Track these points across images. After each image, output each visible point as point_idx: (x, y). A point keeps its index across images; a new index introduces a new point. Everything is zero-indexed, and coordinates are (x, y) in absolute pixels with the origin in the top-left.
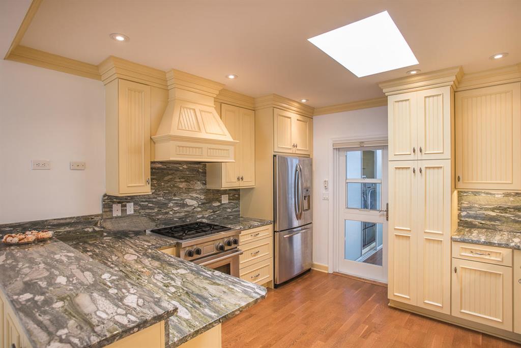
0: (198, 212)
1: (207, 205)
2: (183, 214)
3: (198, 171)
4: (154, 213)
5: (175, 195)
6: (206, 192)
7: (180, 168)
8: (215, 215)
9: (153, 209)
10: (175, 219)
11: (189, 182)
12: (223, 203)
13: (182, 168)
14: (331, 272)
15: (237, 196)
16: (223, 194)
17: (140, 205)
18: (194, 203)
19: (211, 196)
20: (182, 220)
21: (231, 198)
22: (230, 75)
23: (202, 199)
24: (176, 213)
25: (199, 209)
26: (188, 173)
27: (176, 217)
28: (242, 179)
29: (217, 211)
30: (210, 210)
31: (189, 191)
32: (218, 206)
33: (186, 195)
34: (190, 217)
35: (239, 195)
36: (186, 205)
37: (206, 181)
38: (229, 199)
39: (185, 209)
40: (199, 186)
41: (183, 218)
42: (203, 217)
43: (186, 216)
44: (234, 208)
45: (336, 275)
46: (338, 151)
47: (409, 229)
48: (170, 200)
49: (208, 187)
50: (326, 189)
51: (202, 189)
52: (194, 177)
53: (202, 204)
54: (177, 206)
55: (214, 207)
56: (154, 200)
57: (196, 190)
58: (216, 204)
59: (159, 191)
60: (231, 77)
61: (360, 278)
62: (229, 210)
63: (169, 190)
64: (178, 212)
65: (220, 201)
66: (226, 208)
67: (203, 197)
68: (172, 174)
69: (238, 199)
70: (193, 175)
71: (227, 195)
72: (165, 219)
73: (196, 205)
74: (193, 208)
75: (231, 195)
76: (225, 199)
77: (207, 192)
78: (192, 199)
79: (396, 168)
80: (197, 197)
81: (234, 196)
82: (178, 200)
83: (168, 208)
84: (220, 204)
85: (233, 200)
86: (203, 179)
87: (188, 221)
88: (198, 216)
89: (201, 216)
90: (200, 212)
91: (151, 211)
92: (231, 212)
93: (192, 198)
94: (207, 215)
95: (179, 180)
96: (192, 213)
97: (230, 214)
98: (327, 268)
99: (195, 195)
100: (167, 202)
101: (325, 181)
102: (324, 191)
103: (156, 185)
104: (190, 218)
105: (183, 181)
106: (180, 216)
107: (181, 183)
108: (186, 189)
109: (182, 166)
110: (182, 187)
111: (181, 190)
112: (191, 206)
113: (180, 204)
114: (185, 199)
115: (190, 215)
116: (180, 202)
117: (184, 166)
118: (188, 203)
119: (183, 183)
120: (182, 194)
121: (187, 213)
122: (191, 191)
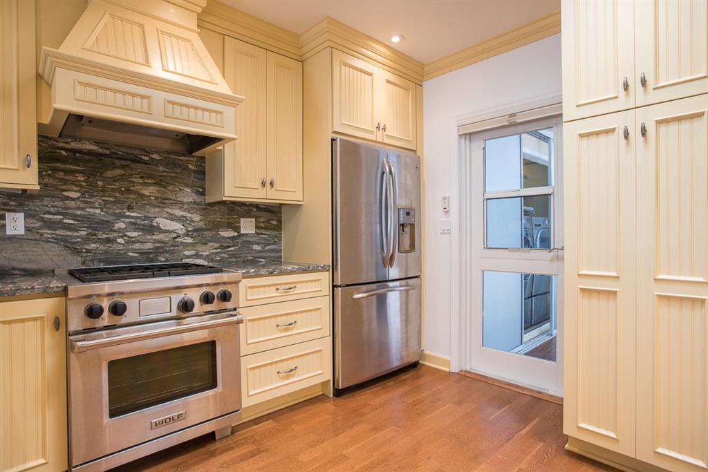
0: (186, 245)
1: (206, 233)
2: (150, 246)
3: (187, 168)
4: (78, 237)
5: (130, 208)
6: (204, 209)
7: (143, 157)
8: (224, 253)
9: (77, 231)
10: (131, 254)
11: (165, 187)
12: (242, 232)
13: (148, 158)
14: (455, 369)
15: (275, 223)
16: (243, 217)
17: (42, 220)
18: (177, 227)
19: (216, 217)
20: (148, 258)
21: (262, 225)
23: (194, 222)
24: (133, 242)
25: (189, 240)
26: (161, 168)
27: (134, 251)
28: (272, 184)
29: (230, 247)
30: (213, 244)
31: (163, 203)
32: (233, 238)
33: (158, 209)
34: (166, 252)
35: (280, 222)
36: (161, 231)
37: (204, 188)
38: (257, 227)
39: (154, 237)
40: (187, 196)
41: (151, 253)
42: (197, 256)
43: (157, 252)
44: (269, 244)
45: (465, 377)
46: (468, 142)
47: (614, 274)
48: (120, 216)
49: (210, 198)
50: (447, 212)
51: (195, 203)
52: (177, 177)
53: (195, 230)
54: (136, 230)
55: (224, 238)
56: (79, 213)
57: (182, 203)
58: (231, 233)
59: (92, 196)
61: (510, 384)
62: (256, 247)
63: (116, 197)
64: (138, 242)
65: (237, 229)
66: (250, 243)
67: (197, 218)
68: (123, 167)
69: (278, 228)
70: (173, 175)
71: (254, 219)
72: (106, 252)
73: (180, 232)
74: (175, 235)
75: (262, 220)
76: (248, 226)
77: (207, 209)
78: (172, 220)
79: (581, 136)
80: (184, 217)
81: (268, 221)
82: (136, 218)
83: (114, 231)
84: (236, 234)
85: (266, 229)
86: (199, 184)
87: (163, 259)
88: (187, 253)
89: (193, 252)
90: (192, 245)
91: (70, 233)
92: (261, 251)
93: (172, 218)
94: (207, 253)
95: (141, 181)
96: (172, 246)
97: (261, 255)
98: (447, 363)
99: (178, 212)
100: (111, 218)
101: (444, 198)
103: (83, 184)
104: (167, 255)
105: (149, 183)
106: (143, 249)
107: (145, 187)
108: (156, 198)
109: (147, 154)
110: (148, 194)
111: (145, 200)
112: (169, 231)
113: (143, 225)
114: (156, 218)
115: (168, 249)
116: (143, 223)
117: (153, 154)
118: (161, 226)
119: (151, 188)
120: (147, 207)
121: (159, 245)
122: (170, 203)
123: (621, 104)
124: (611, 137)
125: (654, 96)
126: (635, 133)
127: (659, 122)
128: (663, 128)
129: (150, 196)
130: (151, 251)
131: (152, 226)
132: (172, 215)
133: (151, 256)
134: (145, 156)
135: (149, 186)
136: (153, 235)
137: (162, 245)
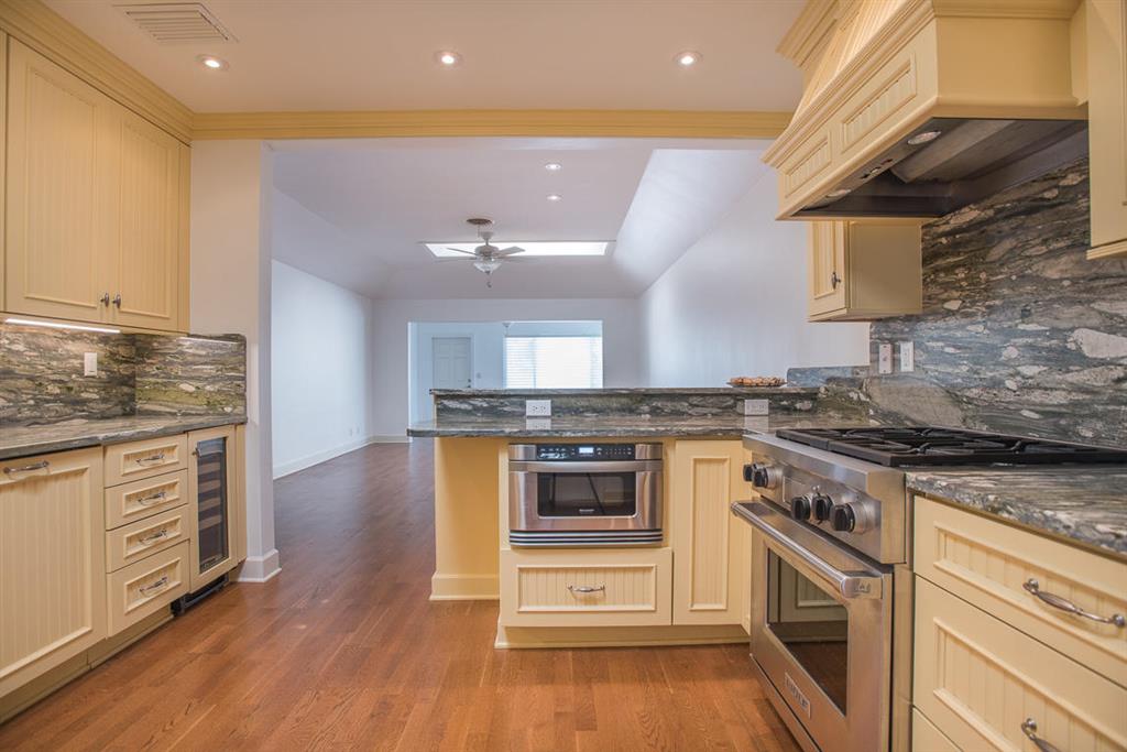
2: (1059, 398)
4: (957, 376)
5: (1025, 314)
7: (1047, 195)
9: (957, 365)
10: (1026, 413)
13: (1056, 192)
17: (926, 350)
20: (1056, 424)
24: (1031, 388)
27: (1032, 406)
33: (1078, 308)
34: (1095, 415)
39: (1071, 377)
41: (1061, 415)
43: (1076, 411)
48: (1011, 333)
54: (1035, 361)
56: (959, 334)
59: (973, 303)
63: (1004, 297)
64: (1038, 387)
68: (1013, 233)
72: (991, 406)
78: (1112, 330)
82: (1037, 334)
83: (1004, 364)
91: (950, 370)
93: (1111, 325)
95: (1044, 249)
96: (1113, 400)
100: (996, 340)
103: (964, 284)
104: (1099, 425)
105: (1061, 248)
106: (1047, 405)
107: (1052, 261)
108: (1074, 281)
109: (1054, 183)
110: (1056, 276)
111: (1050, 291)
112: (1103, 363)
113: (1050, 349)
114: (1072, 330)
115: (1100, 408)
116: (1048, 344)
117: (1064, 177)
118: (1086, 350)
119: (1064, 259)
120: (1056, 306)
121: (1080, 397)
122: (1107, 286)
129: (1061, 280)
130: (1064, 410)
131: (1065, 350)
132: (1111, 317)
133: (1063, 422)
134: (1049, 189)
135: (1057, 257)
136: (1068, 371)
137: (1088, 397)
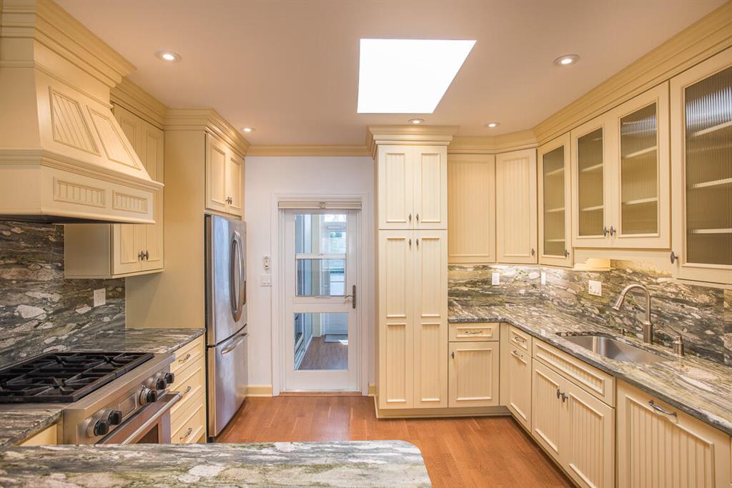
0: (46, 332)
1: (65, 313)
2: (11, 342)
3: (47, 241)
6: (63, 286)
7: (4, 233)
8: (80, 332)
11: (27, 267)
12: (95, 306)
13: (9, 233)
14: (276, 393)
15: (120, 289)
16: (96, 289)
18: (38, 312)
19: (72, 294)
20: (9, 357)
21: (110, 294)
22: (164, 52)
23: (54, 303)
25: (49, 325)
26: (23, 244)
29: (84, 324)
30: (71, 324)
31: (25, 286)
32: (87, 314)
33: (19, 295)
34: (28, 345)
35: (123, 288)
36: (21, 320)
37: (62, 262)
38: (108, 298)
39: (16, 330)
40: (48, 273)
41: (12, 351)
42: (57, 342)
43: (19, 346)
44: (116, 314)
45: (285, 397)
46: (283, 214)
47: (404, 316)
49: (70, 274)
50: (267, 269)
51: (55, 281)
52: (38, 253)
53: (57, 312)
55: (80, 315)
57: (43, 283)
58: (86, 309)
60: (168, 57)
61: (320, 393)
62: (107, 319)
65: (90, 303)
66: (101, 316)
67: (56, 297)
69: (122, 295)
70: (34, 251)
71: (104, 290)
73: (42, 318)
74: (36, 323)
75: (110, 289)
76: (99, 298)
77: (65, 285)
78: (33, 305)
79: (388, 239)
80: (44, 299)
81: (114, 289)
84: (90, 309)
85: (113, 297)
86: (58, 258)
87: (25, 355)
88: (48, 341)
89: (53, 339)
90: (52, 330)
92: (109, 323)
93: (34, 302)
94: (66, 337)
95: (3, 262)
96: (34, 336)
97: (110, 326)
98: (271, 390)
99: (39, 295)
101: (266, 258)
102: (264, 274)
104: (29, 349)
105: (12, 264)
106: (4, 349)
107: (7, 269)
108: (18, 282)
109: (8, 228)
110: (9, 278)
111: (6, 286)
112: (30, 320)
113: (5, 318)
114: (17, 306)
115: (29, 341)
116: (4, 314)
117: (14, 227)
118: (24, 316)
119: (13, 269)
120: (9, 294)
121: (21, 338)
122: (31, 285)
123: (407, 226)
124: (402, 242)
125: (421, 226)
126: (414, 243)
127: (423, 239)
128: (424, 242)
129: (11, 280)
130: (13, 348)
131: (14, 317)
132: (33, 298)
133: (13, 354)
134: (6, 230)
135: (9, 268)
136: (15, 327)
137: (24, 337)
